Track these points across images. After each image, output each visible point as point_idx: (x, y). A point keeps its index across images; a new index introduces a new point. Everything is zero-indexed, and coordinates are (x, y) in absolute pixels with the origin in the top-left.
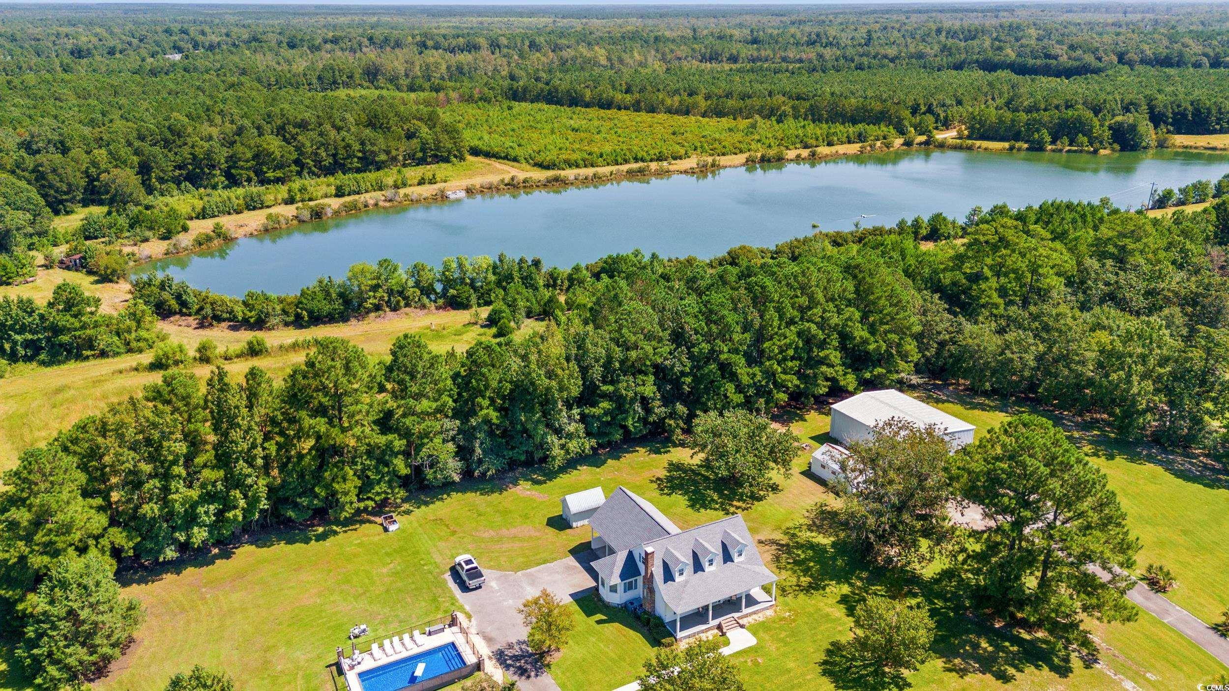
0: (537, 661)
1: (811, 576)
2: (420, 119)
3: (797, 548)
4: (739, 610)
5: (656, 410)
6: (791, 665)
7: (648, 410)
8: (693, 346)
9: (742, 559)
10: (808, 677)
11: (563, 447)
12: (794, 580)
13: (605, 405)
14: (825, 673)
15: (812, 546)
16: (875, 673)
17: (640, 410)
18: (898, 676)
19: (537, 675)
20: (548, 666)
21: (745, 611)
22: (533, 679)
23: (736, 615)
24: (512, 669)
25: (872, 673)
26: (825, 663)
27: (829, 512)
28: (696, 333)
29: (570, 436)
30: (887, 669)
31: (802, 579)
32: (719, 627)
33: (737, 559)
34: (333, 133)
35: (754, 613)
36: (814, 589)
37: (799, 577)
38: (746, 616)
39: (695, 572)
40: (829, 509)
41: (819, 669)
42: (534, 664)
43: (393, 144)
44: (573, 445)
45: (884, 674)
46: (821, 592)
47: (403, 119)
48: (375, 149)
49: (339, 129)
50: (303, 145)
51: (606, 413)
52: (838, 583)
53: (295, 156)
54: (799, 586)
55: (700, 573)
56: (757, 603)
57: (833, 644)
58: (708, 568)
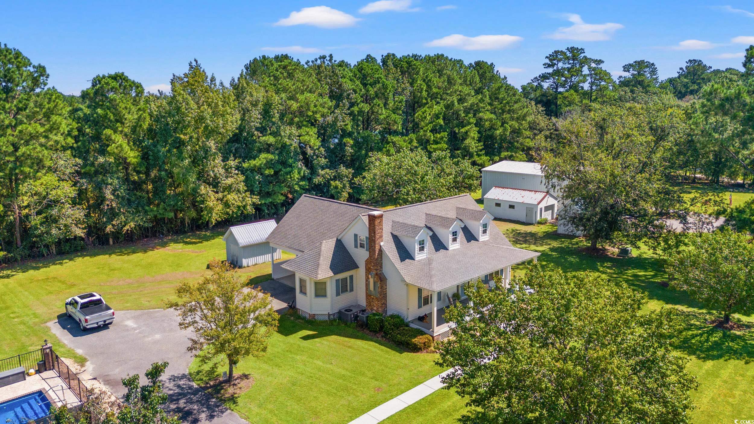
0: (209, 396)
5: (320, 171)
7: (312, 171)
9: (487, 237)
13: (264, 158)
20: (233, 399)
33: (482, 237)
39: (437, 250)
42: (205, 402)
51: (269, 164)
55: (443, 251)
58: (452, 246)
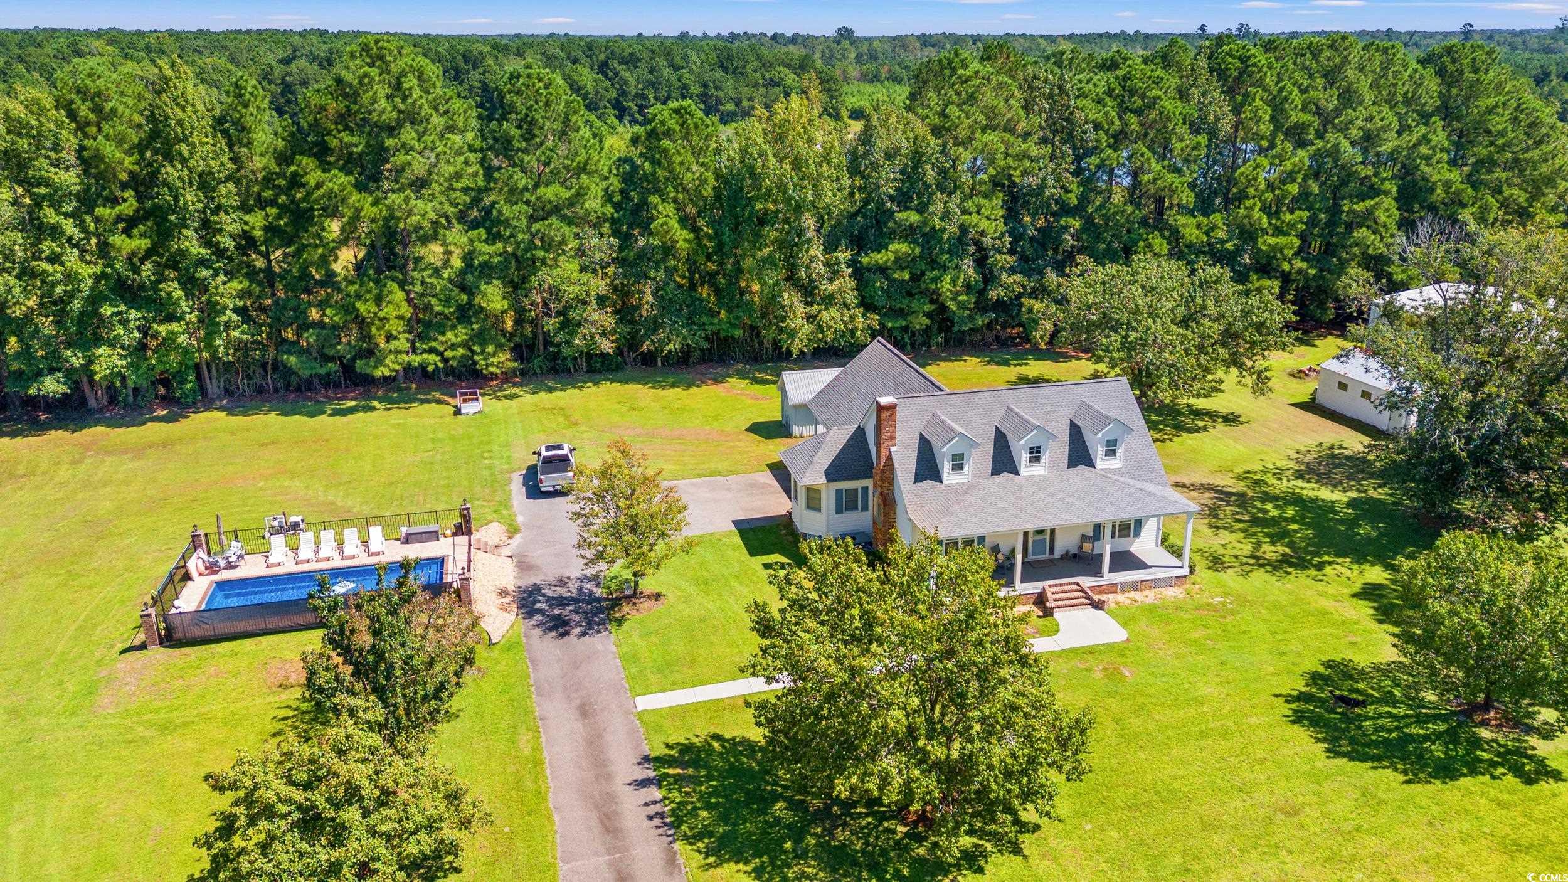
0: (600, 610)
1: (1291, 545)
2: (788, 66)
3: (1263, 501)
4: (1097, 572)
5: (1004, 277)
6: (1207, 689)
7: (989, 277)
8: (1089, 153)
9: (1115, 463)
10: (1253, 720)
11: (810, 318)
12: (1247, 548)
13: (901, 247)
14: (1298, 718)
15: (1297, 500)
16: (1452, 737)
17: (971, 272)
18: (1521, 752)
19: (584, 634)
20: (620, 621)
21: (1109, 577)
22: (572, 639)
23: (1087, 582)
24: (538, 617)
25: (1439, 736)
26: (1303, 697)
27: (1348, 458)
28: (1097, 127)
29: (829, 301)
30: (1485, 733)
31: (1266, 547)
32: (1040, 600)
33: (1102, 462)
34: (666, 72)
35: (1135, 586)
36: (1291, 565)
37: (1259, 544)
38: (1113, 589)
39: (995, 472)
40: (1348, 453)
41: (1286, 709)
42: (590, 616)
43: (745, 91)
44: (831, 316)
45: (1476, 743)
46: (1313, 572)
47: (767, 65)
48: (721, 94)
49: (676, 68)
50: (626, 83)
51: (901, 262)
52: (1358, 562)
53: (613, 94)
54: (1257, 558)
55: (1006, 476)
56: (1139, 565)
57: (1329, 664)
58: (1027, 469)
